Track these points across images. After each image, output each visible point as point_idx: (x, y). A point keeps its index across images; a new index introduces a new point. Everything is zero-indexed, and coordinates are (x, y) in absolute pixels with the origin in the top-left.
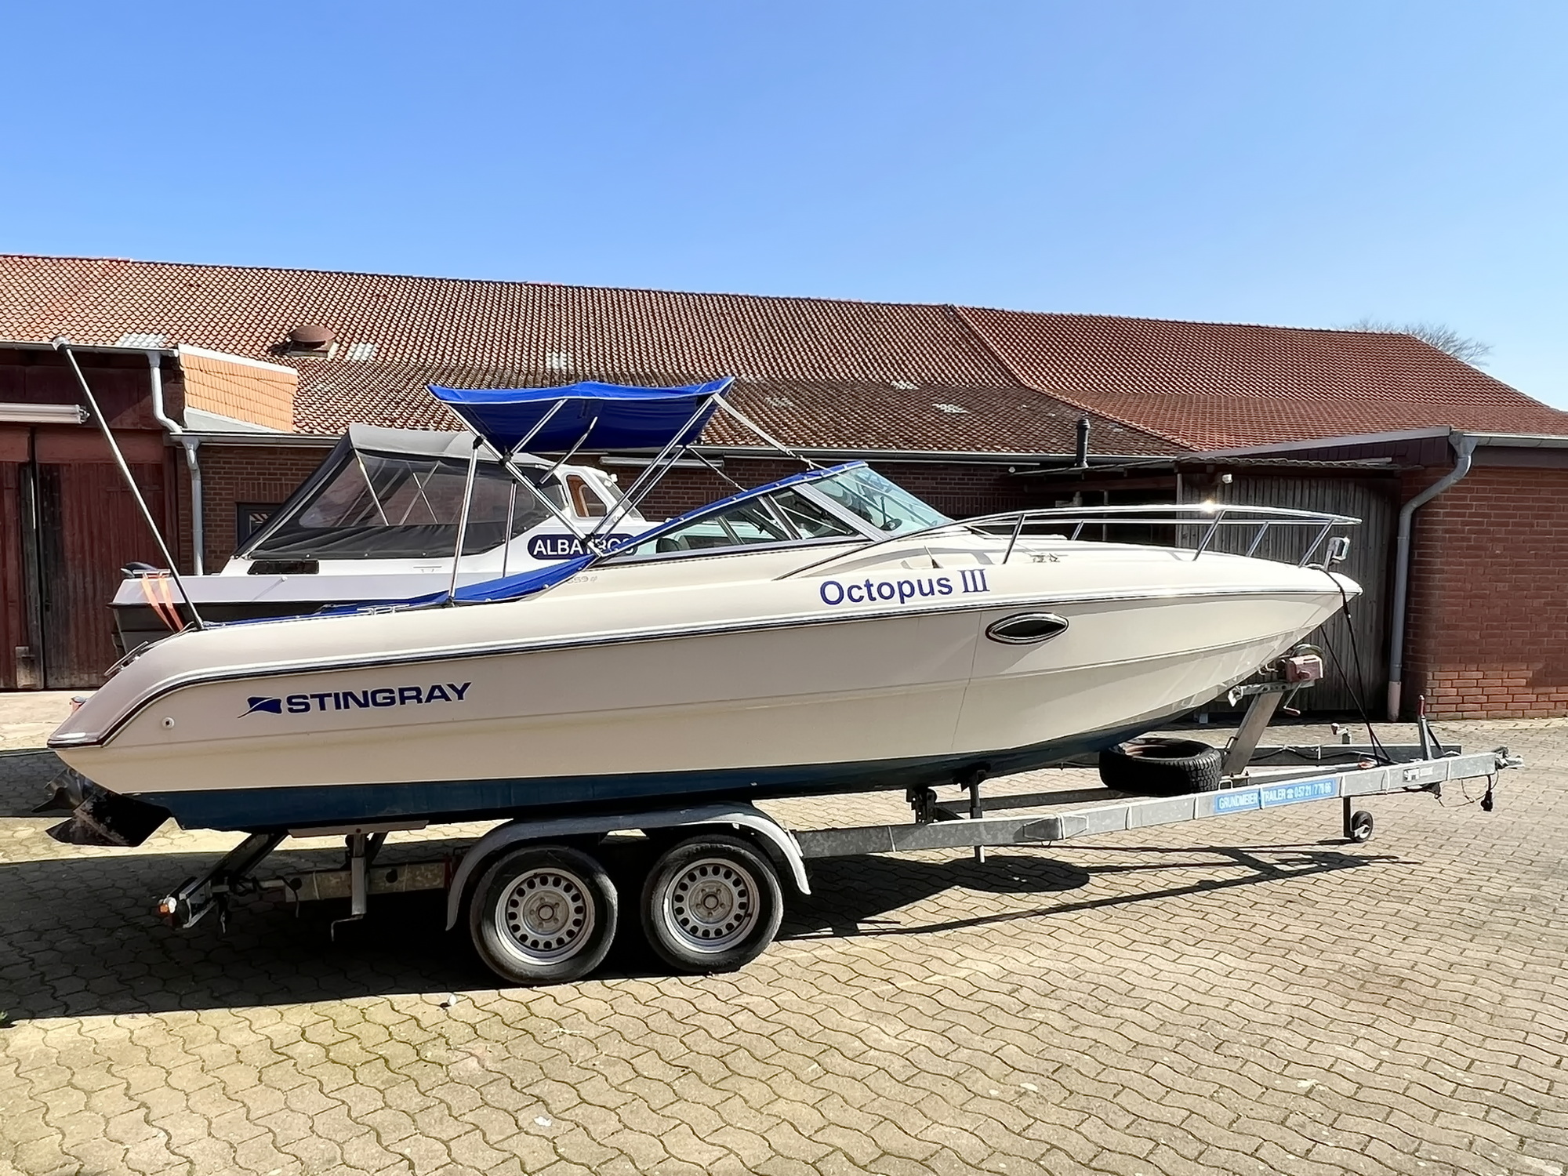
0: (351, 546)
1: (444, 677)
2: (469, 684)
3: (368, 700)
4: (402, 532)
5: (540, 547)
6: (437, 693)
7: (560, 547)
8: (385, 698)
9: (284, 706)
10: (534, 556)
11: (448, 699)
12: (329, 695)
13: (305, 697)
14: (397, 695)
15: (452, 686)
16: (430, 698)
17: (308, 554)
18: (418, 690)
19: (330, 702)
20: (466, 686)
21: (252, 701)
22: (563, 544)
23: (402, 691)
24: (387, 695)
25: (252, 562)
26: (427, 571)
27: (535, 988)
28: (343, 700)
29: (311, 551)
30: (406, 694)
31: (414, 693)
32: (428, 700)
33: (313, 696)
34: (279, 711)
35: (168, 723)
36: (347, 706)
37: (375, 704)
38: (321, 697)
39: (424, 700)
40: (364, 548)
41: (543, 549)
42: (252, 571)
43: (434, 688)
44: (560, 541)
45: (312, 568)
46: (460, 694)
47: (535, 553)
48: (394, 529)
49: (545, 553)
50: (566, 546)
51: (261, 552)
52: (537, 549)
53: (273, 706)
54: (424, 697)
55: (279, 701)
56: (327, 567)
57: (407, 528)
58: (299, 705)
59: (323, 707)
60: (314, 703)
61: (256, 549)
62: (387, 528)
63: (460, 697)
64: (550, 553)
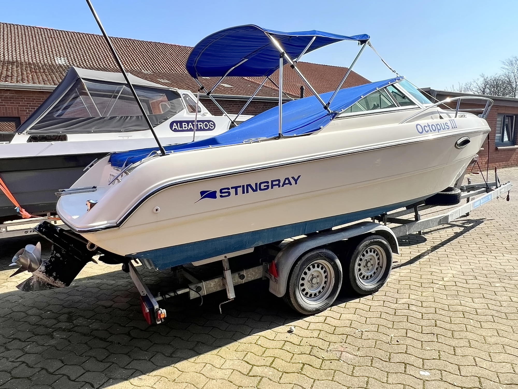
0: (83, 127)
1: (290, 173)
2: (300, 176)
3: (257, 188)
4: (109, 120)
5: (175, 126)
6: (287, 182)
7: (184, 126)
8: (265, 186)
9: (218, 194)
10: (173, 130)
11: (291, 184)
12: (240, 187)
13: (228, 189)
14: (270, 184)
15: (293, 178)
16: (284, 184)
17: (61, 131)
18: (279, 181)
19: (240, 190)
20: (299, 177)
21: (202, 193)
22: (185, 125)
23: (272, 181)
24: (266, 184)
25: (29, 136)
26: (126, 138)
27: (316, 315)
28: (246, 188)
29: (61, 129)
30: (274, 183)
31: (277, 183)
32: (283, 186)
33: (232, 188)
34: (215, 197)
35: (157, 210)
36: (247, 192)
37: (261, 189)
38: (236, 188)
39: (281, 186)
40: (90, 127)
41: (176, 127)
42: (30, 140)
43: (286, 179)
44: (183, 124)
45: (64, 138)
46: (296, 181)
47: (173, 129)
48: (105, 119)
49: (177, 129)
50: (186, 126)
51: (33, 131)
52: (174, 127)
53: (212, 195)
54: (281, 184)
55: (215, 192)
56: (71, 138)
57: (112, 118)
58: (225, 192)
59: (236, 194)
60: (233, 191)
61: (30, 129)
62: (101, 118)
63: (296, 183)
64: (179, 129)
